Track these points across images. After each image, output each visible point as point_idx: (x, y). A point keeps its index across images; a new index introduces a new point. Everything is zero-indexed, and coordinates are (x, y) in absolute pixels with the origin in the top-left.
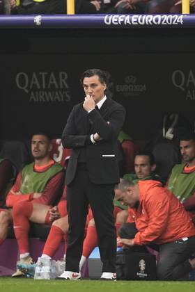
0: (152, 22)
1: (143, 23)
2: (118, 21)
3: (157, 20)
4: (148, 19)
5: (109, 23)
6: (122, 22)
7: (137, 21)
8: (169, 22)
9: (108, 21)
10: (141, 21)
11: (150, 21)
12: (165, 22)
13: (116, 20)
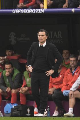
0: (32, 12)
1: (28, 13)
2: (18, 12)
3: (34, 11)
4: (30, 11)
5: (15, 13)
6: (20, 12)
7: (26, 12)
8: (39, 12)
9: (14, 12)
10: (27, 12)
11: (31, 12)
12: (37, 12)
13: (17, 11)
